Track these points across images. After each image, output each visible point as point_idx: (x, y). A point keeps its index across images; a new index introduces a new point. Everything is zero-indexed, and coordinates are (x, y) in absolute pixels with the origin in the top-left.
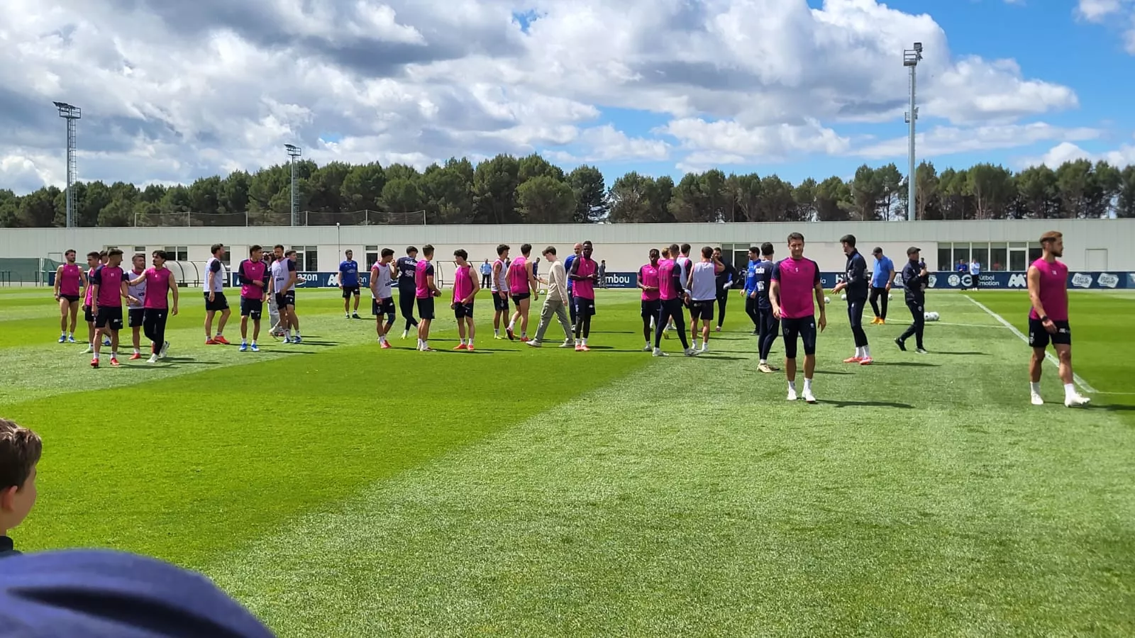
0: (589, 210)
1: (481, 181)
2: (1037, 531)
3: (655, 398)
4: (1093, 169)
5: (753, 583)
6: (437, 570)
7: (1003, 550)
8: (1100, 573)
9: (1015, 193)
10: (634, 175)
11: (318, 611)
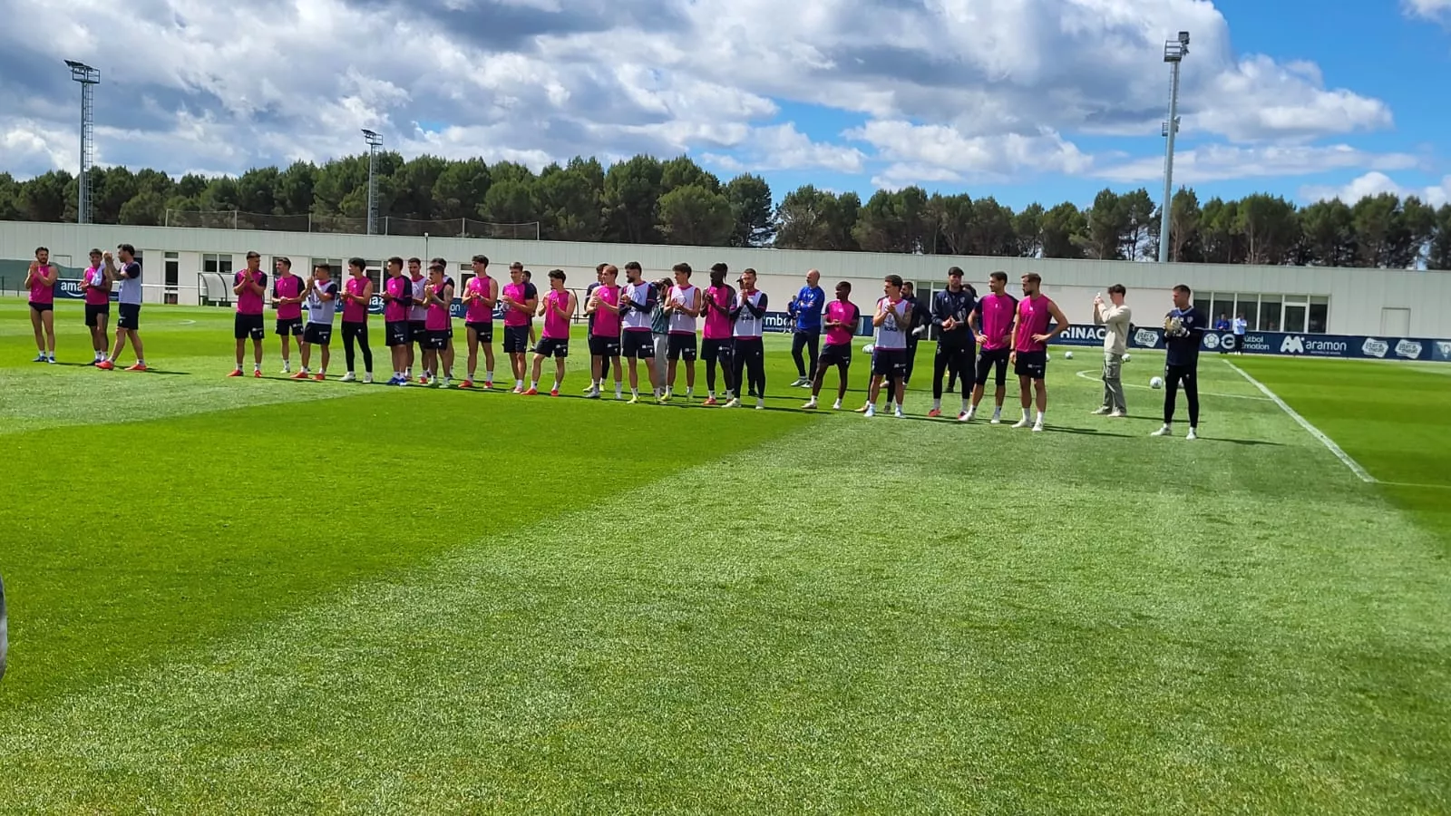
0: (751, 231)
1: (613, 189)
2: (1279, 641)
3: (814, 465)
4: (1401, 207)
5: (914, 688)
6: (517, 655)
7: (1234, 662)
8: (1352, 694)
9: (1299, 233)
10: (810, 188)
11: (362, 697)
